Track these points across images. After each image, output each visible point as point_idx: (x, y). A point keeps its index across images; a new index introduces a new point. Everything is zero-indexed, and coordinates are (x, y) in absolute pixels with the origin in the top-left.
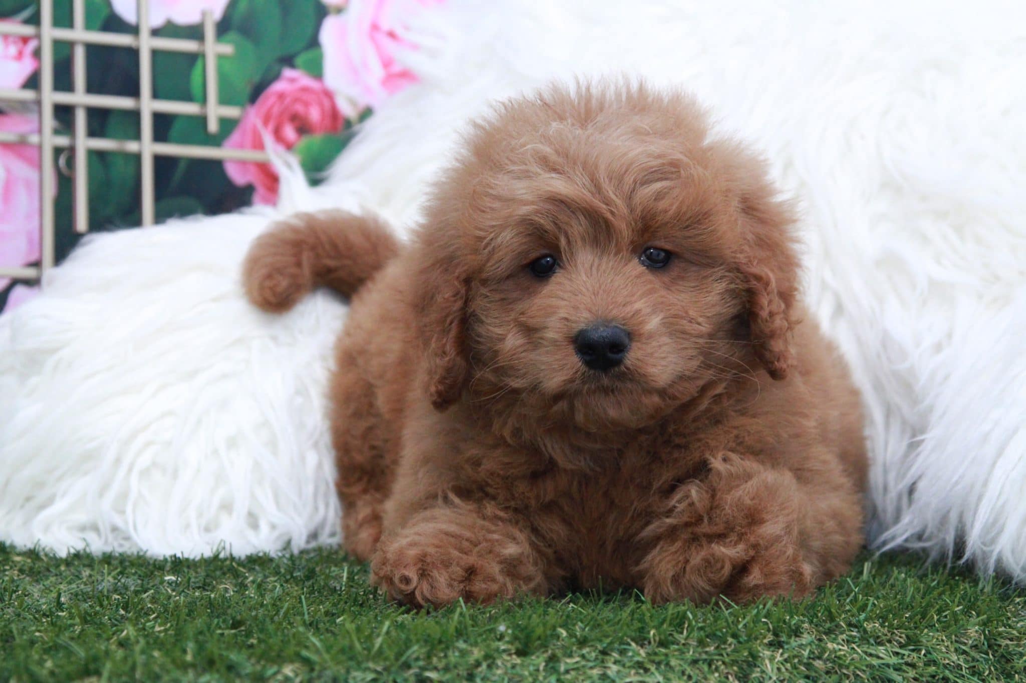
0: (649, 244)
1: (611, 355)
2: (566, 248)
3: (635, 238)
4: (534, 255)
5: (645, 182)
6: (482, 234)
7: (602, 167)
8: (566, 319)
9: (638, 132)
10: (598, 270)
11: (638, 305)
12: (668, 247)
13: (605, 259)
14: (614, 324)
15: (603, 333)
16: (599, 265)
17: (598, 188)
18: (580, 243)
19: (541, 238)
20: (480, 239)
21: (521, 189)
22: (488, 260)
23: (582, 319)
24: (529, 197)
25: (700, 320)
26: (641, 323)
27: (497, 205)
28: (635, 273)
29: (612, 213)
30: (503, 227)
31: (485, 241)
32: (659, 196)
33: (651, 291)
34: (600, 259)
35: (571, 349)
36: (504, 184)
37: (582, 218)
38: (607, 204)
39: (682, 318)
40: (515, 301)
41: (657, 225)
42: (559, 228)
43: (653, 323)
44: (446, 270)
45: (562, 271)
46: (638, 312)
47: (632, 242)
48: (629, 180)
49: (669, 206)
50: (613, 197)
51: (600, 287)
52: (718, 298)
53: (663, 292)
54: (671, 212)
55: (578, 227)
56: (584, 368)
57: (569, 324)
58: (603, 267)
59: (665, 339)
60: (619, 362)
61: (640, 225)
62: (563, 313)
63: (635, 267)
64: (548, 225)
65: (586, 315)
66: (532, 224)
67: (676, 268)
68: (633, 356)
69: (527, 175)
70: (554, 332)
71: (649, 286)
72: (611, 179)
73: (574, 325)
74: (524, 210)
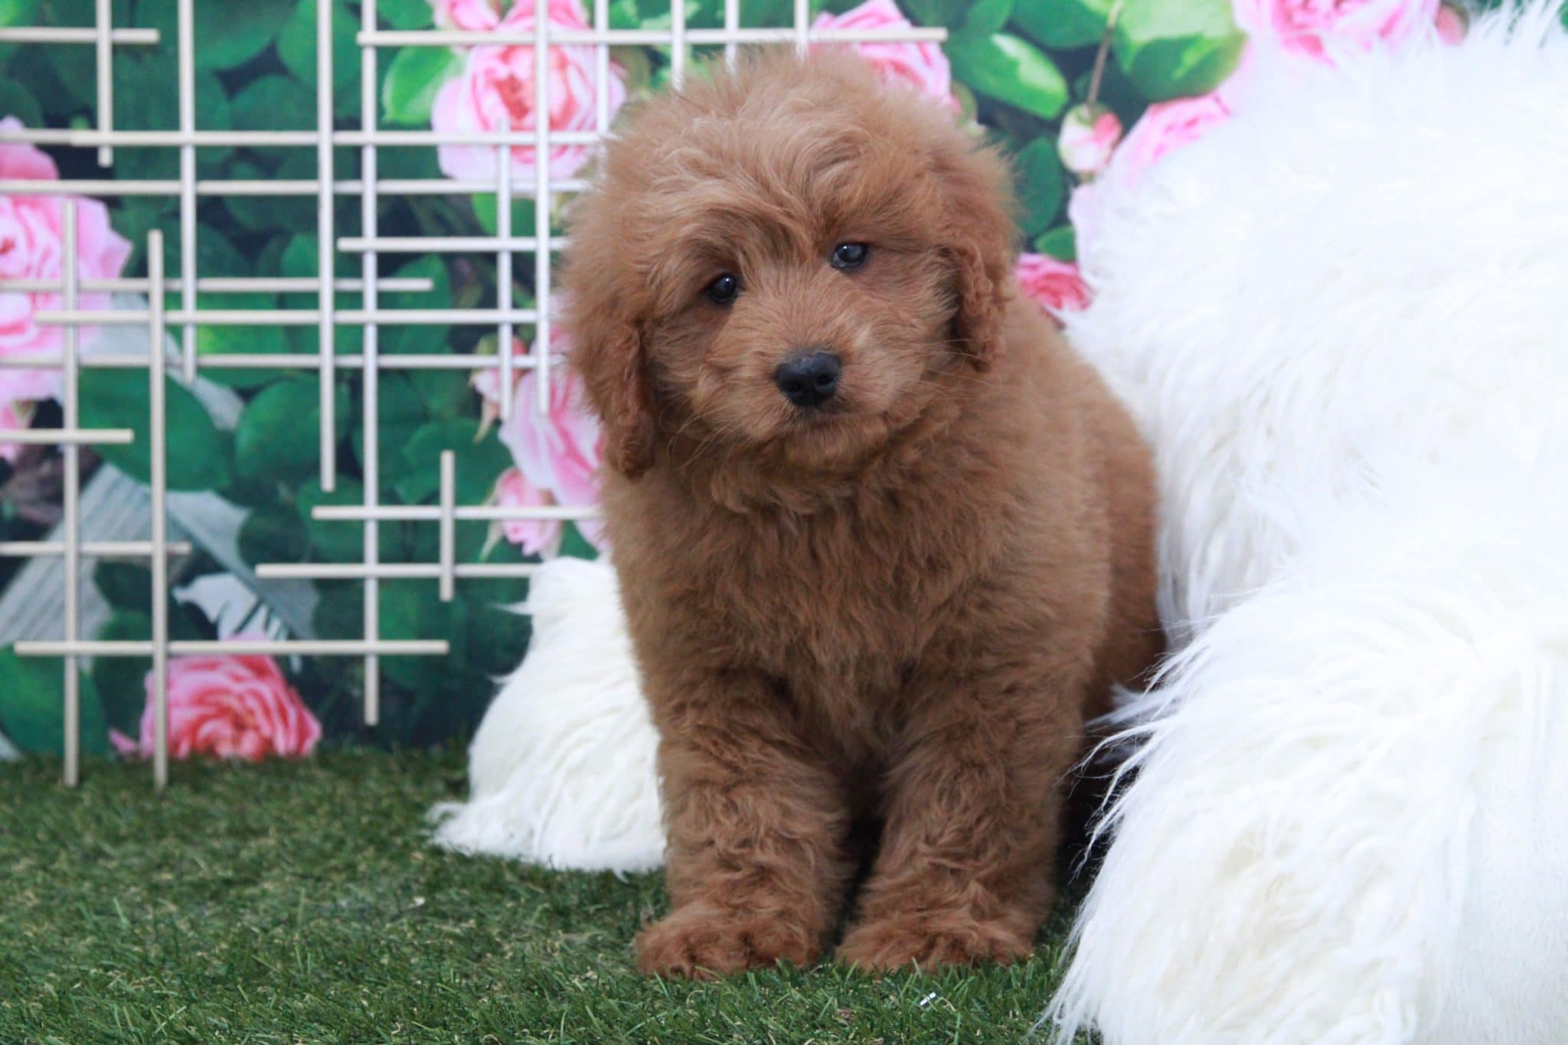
0: (839, 241)
1: (820, 388)
2: (747, 267)
3: (820, 238)
4: (707, 278)
5: (820, 167)
6: (644, 267)
7: (766, 162)
8: (762, 354)
9: (798, 109)
10: (786, 286)
11: (839, 320)
12: (862, 238)
13: (791, 270)
14: (817, 351)
15: (806, 363)
16: (786, 279)
17: (765, 186)
18: (759, 257)
19: (713, 256)
20: (644, 274)
21: (676, 204)
22: (657, 297)
23: (780, 352)
24: (687, 214)
25: (914, 321)
26: (848, 341)
27: (653, 229)
28: (829, 280)
29: (789, 215)
30: (666, 255)
31: (650, 276)
32: (840, 183)
33: (853, 299)
34: (787, 271)
35: (773, 387)
36: (657, 203)
37: (754, 228)
38: (781, 205)
39: (892, 323)
40: (699, 335)
41: (844, 216)
42: (734, 244)
43: (862, 338)
44: (611, 315)
45: (743, 293)
46: (841, 328)
47: (817, 244)
48: (801, 166)
49: (854, 193)
50: (786, 193)
51: (792, 308)
52: (930, 292)
53: (865, 298)
54: (855, 201)
55: (753, 240)
56: (791, 408)
57: (765, 358)
58: (791, 281)
59: (879, 353)
60: (830, 394)
61: (822, 221)
62: (756, 346)
63: (828, 274)
64: (718, 242)
65: (783, 345)
66: (698, 245)
67: (876, 263)
68: (845, 382)
69: (678, 186)
70: (748, 370)
71: (848, 294)
72: (778, 171)
73: (771, 359)
74: (686, 230)
